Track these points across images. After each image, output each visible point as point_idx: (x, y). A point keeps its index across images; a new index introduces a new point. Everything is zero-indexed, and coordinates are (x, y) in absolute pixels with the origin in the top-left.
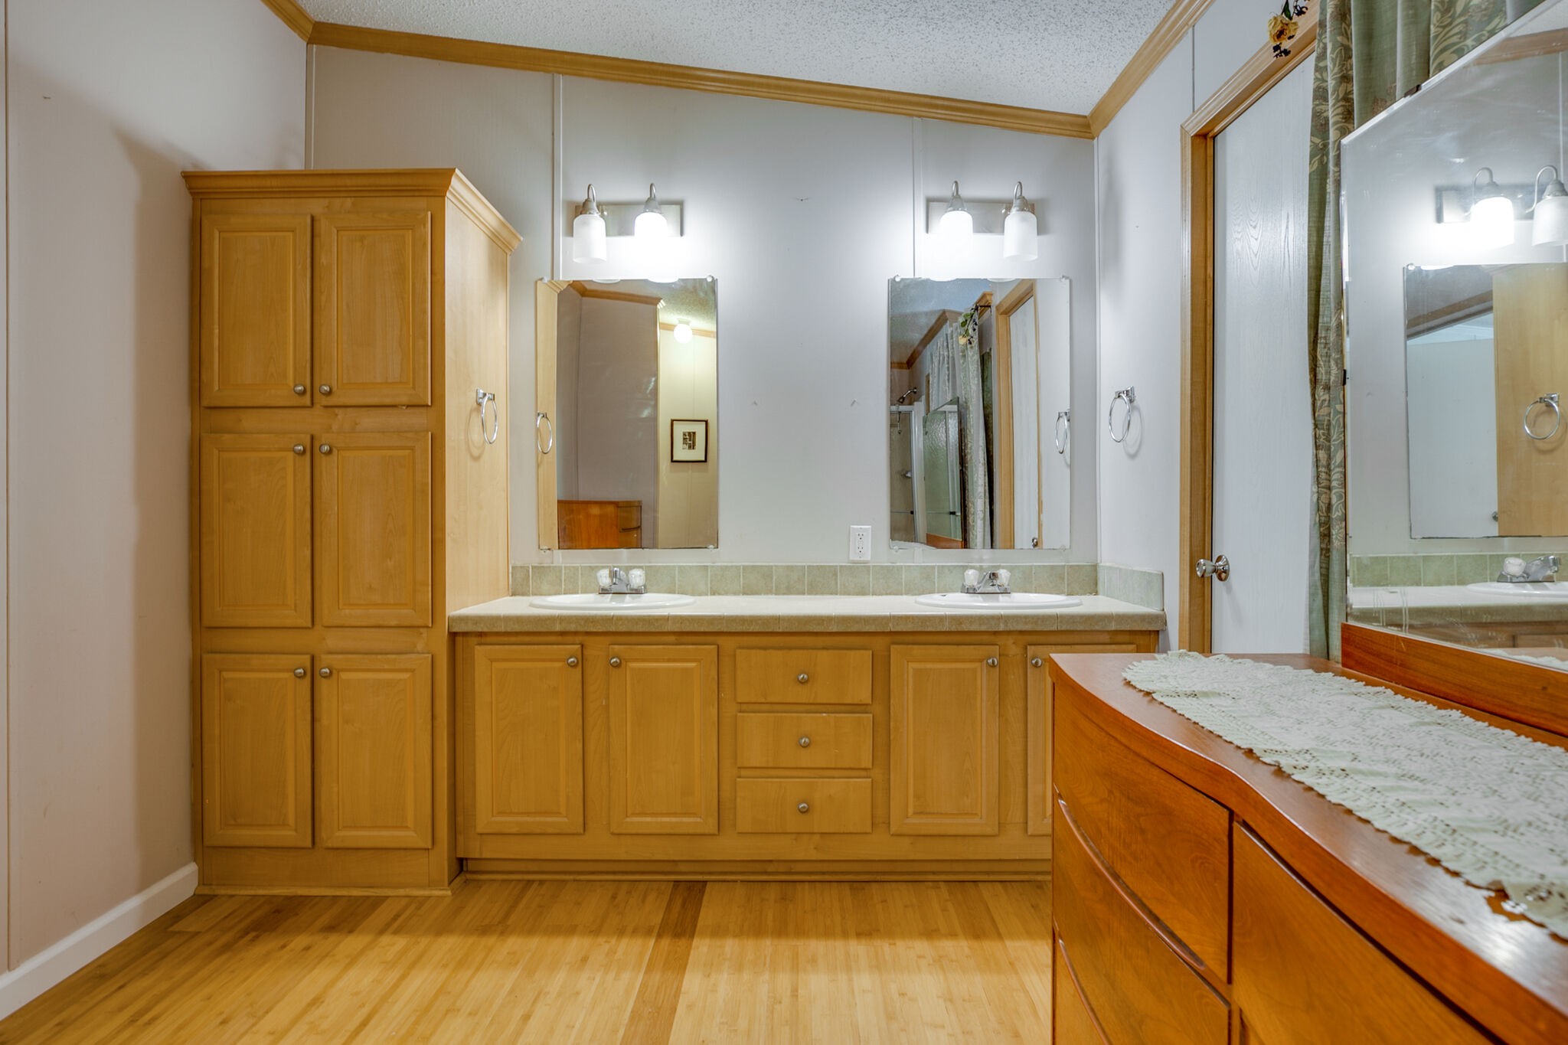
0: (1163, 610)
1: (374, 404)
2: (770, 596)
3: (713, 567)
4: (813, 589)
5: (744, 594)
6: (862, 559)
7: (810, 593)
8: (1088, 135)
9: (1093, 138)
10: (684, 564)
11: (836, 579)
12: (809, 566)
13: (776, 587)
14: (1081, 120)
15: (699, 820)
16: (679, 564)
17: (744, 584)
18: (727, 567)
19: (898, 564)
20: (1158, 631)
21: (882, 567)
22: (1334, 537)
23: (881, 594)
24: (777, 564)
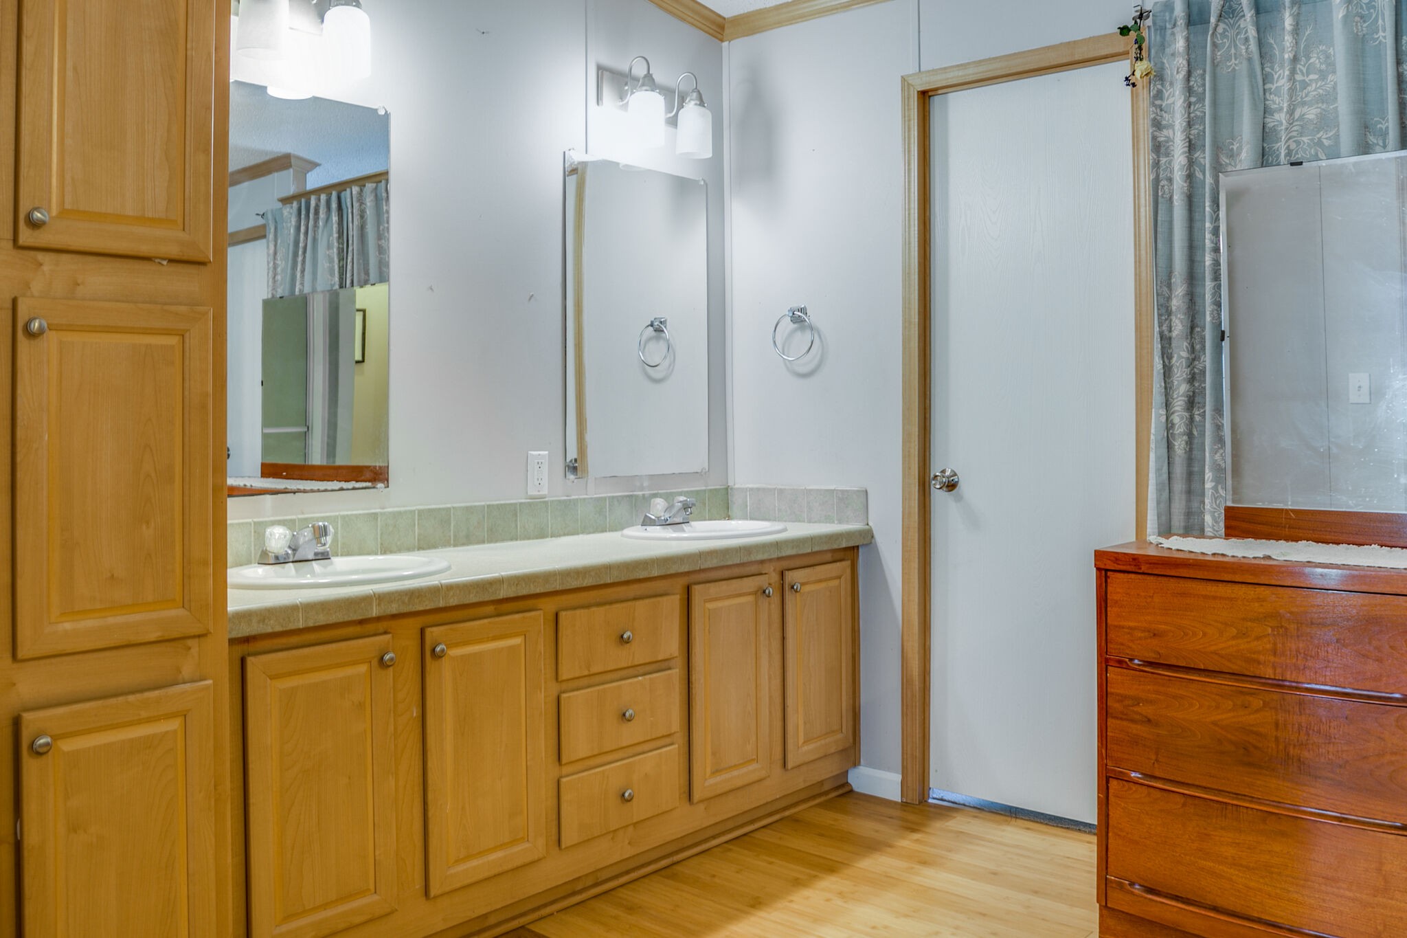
0: (868, 525)
1: (121, 252)
2: (448, 549)
3: (381, 513)
4: (493, 536)
5: (420, 548)
6: (541, 493)
7: (490, 541)
8: (720, 36)
9: (722, 41)
10: (349, 513)
11: (516, 520)
12: (489, 506)
13: (455, 536)
14: (719, 20)
15: (527, 845)
16: (342, 513)
17: (419, 535)
18: (400, 513)
19: (573, 497)
20: (858, 547)
21: (560, 501)
22: (1176, 447)
23: (559, 536)
24: (455, 505)
